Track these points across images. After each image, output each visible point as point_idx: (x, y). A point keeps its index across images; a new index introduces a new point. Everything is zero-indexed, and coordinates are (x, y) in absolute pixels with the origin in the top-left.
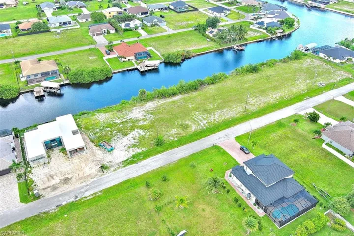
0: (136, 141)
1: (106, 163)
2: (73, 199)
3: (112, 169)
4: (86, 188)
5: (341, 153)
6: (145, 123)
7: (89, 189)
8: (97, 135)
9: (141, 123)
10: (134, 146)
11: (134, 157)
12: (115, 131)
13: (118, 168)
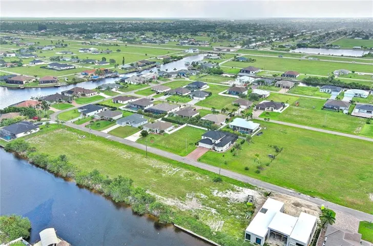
0: (227, 191)
1: (263, 196)
2: (302, 194)
3: (264, 191)
4: (290, 194)
5: (171, 130)
6: (202, 194)
7: (289, 192)
8: (243, 213)
9: (203, 196)
10: (233, 190)
11: (243, 186)
12: (228, 206)
13: (260, 189)
